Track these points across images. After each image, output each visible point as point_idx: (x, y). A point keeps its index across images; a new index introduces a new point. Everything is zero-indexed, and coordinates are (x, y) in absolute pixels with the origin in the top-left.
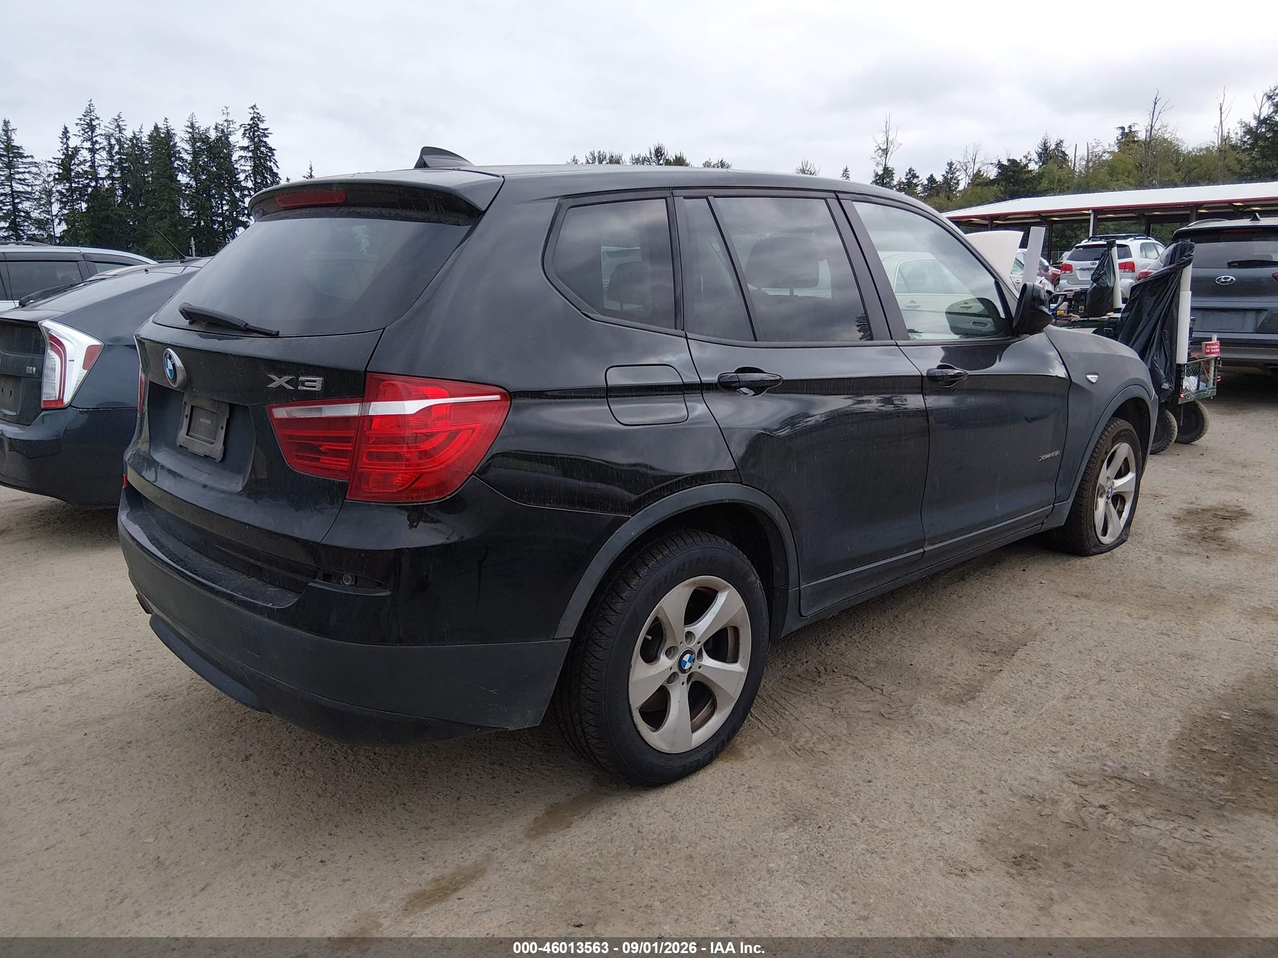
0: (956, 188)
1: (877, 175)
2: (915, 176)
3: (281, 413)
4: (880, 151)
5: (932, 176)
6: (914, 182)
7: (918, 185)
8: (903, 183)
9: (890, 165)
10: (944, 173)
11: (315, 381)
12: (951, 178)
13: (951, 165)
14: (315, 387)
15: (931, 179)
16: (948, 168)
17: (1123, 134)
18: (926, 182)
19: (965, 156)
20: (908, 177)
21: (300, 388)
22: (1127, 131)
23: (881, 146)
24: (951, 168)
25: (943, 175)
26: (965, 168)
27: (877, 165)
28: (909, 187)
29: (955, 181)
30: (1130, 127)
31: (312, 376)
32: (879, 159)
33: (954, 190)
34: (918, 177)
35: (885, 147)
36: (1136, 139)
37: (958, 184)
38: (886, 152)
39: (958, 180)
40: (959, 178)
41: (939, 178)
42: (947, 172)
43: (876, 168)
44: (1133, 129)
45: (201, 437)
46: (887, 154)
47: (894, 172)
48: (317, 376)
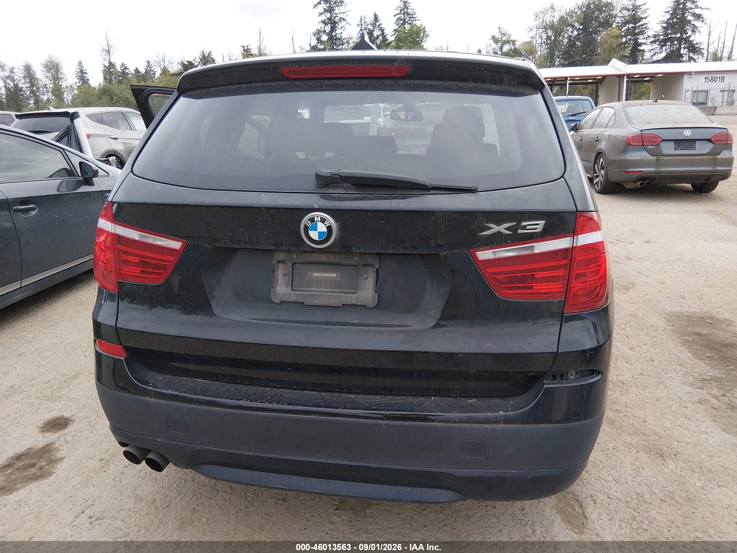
0: (154, 77)
1: (105, 66)
2: (126, 68)
3: (484, 255)
4: (105, 51)
5: (137, 69)
6: (126, 72)
7: (129, 74)
8: (120, 72)
9: (113, 60)
10: (145, 67)
11: (538, 224)
12: (150, 71)
13: (148, 62)
14: (536, 229)
15: (137, 71)
16: (147, 64)
17: (244, 50)
18: (133, 72)
19: (158, 58)
20: (122, 68)
21: (520, 231)
22: (246, 48)
23: (105, 48)
24: (149, 64)
25: (145, 68)
26: (159, 64)
27: (104, 60)
28: (124, 75)
29: (153, 72)
30: (247, 46)
31: (535, 220)
32: (104, 56)
33: (153, 78)
34: (128, 69)
35: (107, 49)
36: (251, 53)
37: (154, 74)
38: (108, 52)
39: (155, 72)
40: (155, 71)
41: (142, 70)
42: (147, 67)
43: (104, 62)
44: (249, 48)
45: (322, 289)
46: (109, 53)
47: (116, 65)
48: (540, 220)
